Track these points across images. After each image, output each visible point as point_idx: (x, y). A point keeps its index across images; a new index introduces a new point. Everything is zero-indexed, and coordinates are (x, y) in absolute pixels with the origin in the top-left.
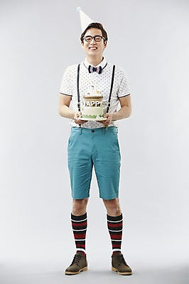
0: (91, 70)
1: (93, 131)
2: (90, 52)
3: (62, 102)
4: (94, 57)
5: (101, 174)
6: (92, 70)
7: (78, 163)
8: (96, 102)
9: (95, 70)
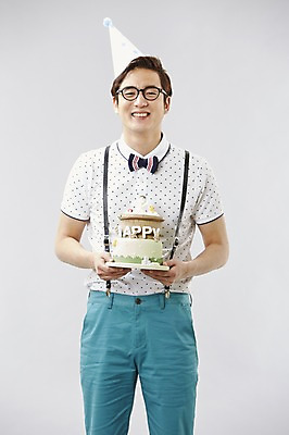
0: (135, 165)
1: (138, 301)
2: (134, 124)
3: (64, 230)
4: (141, 133)
5: (153, 397)
6: (136, 163)
7: (103, 374)
8: (145, 228)
9: (143, 163)
